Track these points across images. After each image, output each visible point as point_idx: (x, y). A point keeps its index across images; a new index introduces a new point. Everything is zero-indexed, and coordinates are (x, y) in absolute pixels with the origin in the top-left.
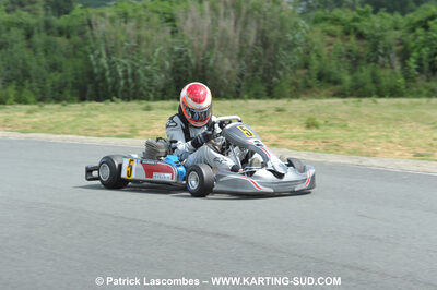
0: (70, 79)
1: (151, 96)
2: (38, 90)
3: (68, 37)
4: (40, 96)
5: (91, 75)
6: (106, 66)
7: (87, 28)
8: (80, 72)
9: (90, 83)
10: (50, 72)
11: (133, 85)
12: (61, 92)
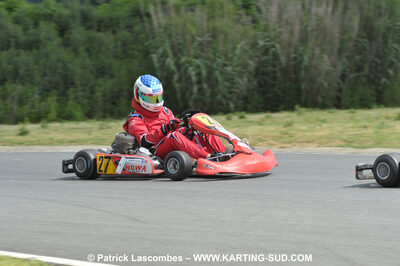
1: (232, 105)
2: (86, 101)
3: (114, 32)
10: (97, 77)
11: (208, 93)
12: (114, 103)
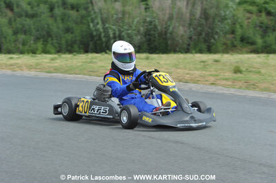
0: (78, 38)
4: (59, 49)
5: (92, 36)
6: (101, 30)
7: (90, 5)
8: (85, 34)
9: (91, 41)
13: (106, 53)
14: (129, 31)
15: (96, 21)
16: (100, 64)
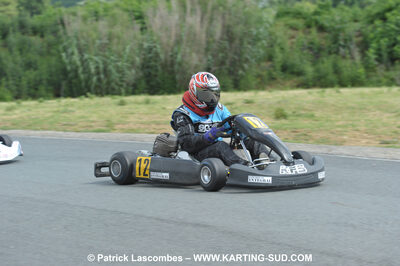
0: (45, 77)
1: (123, 91)
2: (14, 88)
3: (42, 36)
4: (16, 93)
5: (65, 72)
6: (79, 63)
7: (60, 27)
8: (54, 70)
9: (64, 79)
10: (25, 70)
11: (105, 81)
12: (36, 89)
13: (87, 97)
14: (119, 64)
15: (70, 51)
16: (79, 113)
